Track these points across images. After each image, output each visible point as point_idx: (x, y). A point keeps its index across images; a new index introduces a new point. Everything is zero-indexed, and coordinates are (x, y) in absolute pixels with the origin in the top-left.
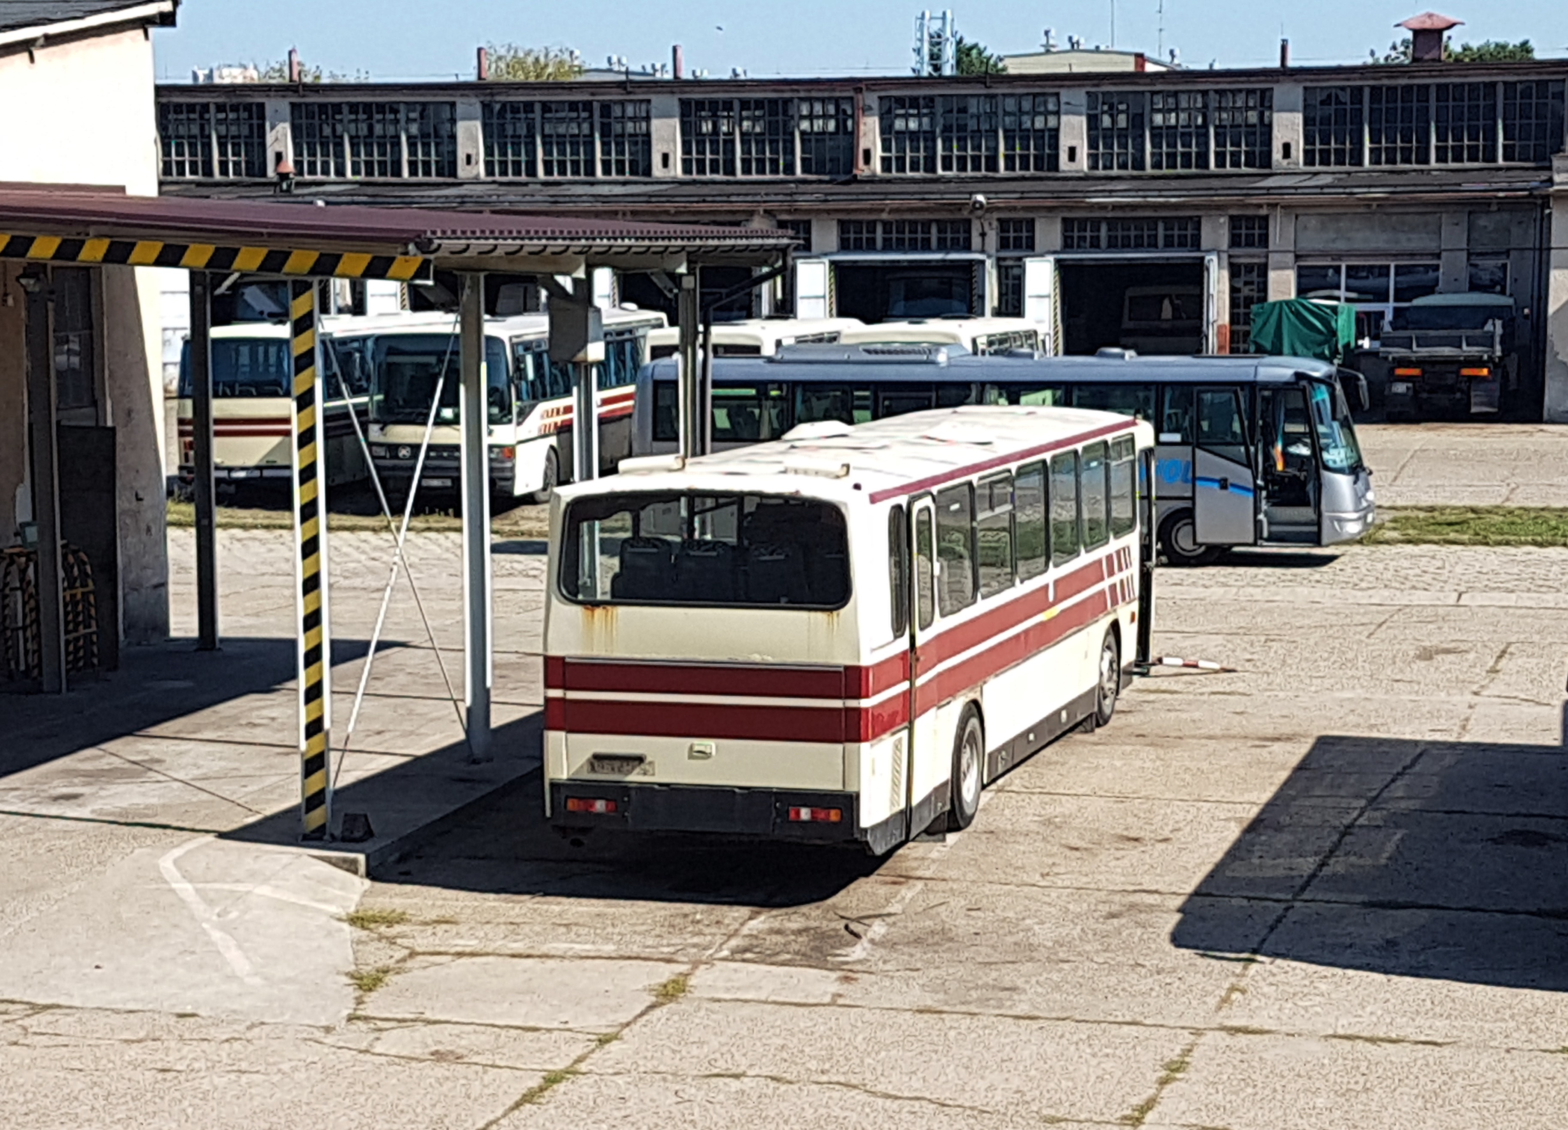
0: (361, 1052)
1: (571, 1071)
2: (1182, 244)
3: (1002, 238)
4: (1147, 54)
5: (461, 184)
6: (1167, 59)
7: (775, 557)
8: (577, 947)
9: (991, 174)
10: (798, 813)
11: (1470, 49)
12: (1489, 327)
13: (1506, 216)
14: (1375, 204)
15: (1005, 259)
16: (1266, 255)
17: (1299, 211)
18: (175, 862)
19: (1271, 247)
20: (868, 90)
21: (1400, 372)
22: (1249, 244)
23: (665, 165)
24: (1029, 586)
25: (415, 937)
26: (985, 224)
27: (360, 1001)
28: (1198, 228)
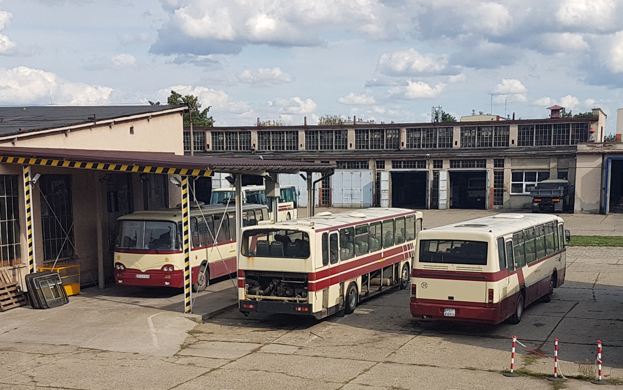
0: (171, 363)
1: (218, 368)
2: (481, 167)
3: (434, 165)
4: (500, 116)
5: (299, 152)
6: (507, 117)
7: (293, 245)
8: (239, 340)
9: (435, 148)
10: (298, 309)
11: (582, 114)
12: (559, 188)
13: (568, 159)
14: (532, 156)
15: (435, 171)
16: (503, 170)
17: (512, 158)
18: (152, 318)
19: (505, 167)
20: (404, 127)
21: (536, 200)
22: (499, 166)
23: (351, 146)
24: (374, 253)
25: (202, 337)
26: (430, 162)
27: (179, 351)
28: (486, 162)
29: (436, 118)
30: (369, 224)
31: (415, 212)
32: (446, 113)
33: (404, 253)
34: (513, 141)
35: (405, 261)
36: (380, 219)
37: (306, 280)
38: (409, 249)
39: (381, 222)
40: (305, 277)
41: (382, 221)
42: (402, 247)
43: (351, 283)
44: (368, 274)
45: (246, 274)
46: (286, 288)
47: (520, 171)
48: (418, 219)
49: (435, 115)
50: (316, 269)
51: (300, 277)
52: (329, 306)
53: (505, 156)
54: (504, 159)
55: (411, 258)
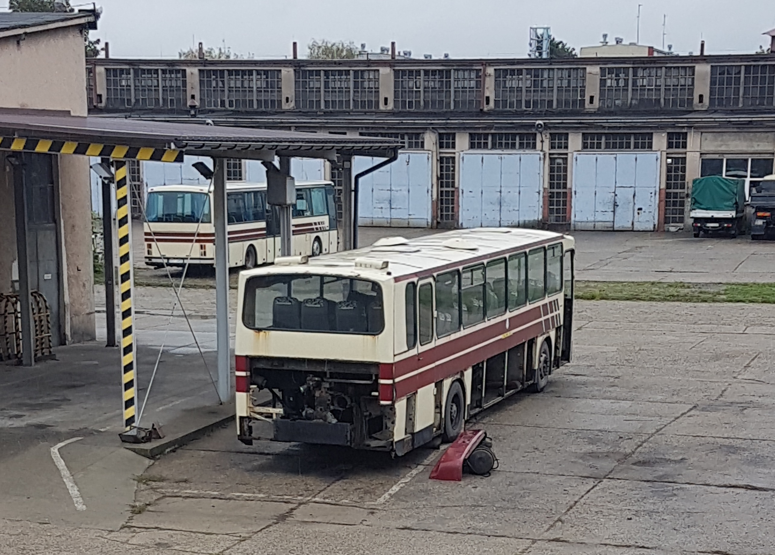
0: (122, 542)
2: (643, 147)
4: (656, 47)
5: (283, 112)
8: (244, 494)
9: (550, 110)
15: (553, 154)
16: (685, 153)
17: (703, 130)
18: (59, 449)
19: (689, 148)
20: (490, 65)
21: (760, 214)
22: (677, 147)
23: (386, 103)
24: (493, 322)
25: (167, 488)
26: (544, 136)
27: (131, 518)
28: (652, 139)
29: (539, 48)
30: (485, 264)
31: (562, 237)
32: (557, 40)
33: (543, 319)
34: (701, 97)
35: (545, 336)
36: (503, 252)
37: (374, 378)
38: (552, 312)
39: (505, 258)
40: (373, 371)
41: (507, 256)
42: (539, 307)
43: (453, 382)
44: (483, 363)
45: (251, 364)
46: (332, 393)
47: (716, 156)
48: (567, 251)
49: (535, 44)
50: (395, 356)
51: (363, 370)
52: (417, 429)
53: (690, 127)
54: (686, 133)
55: (554, 330)
